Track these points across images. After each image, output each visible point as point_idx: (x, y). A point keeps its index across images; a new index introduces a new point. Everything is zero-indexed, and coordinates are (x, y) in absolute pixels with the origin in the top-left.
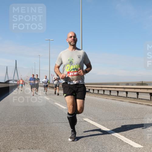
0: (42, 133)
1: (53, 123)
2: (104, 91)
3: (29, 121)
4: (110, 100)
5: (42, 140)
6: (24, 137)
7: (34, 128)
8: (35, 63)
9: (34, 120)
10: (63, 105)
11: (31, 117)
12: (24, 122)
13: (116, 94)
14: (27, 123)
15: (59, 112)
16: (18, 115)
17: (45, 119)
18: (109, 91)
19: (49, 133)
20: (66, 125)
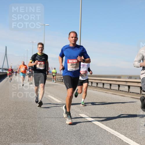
0: (33, 129)
1: (45, 118)
2: (103, 84)
3: (18, 116)
4: (110, 95)
5: (33, 137)
6: (13, 133)
7: (24, 123)
8: (27, 50)
9: (25, 114)
10: (57, 99)
11: (21, 111)
12: (13, 115)
13: (117, 88)
14: (17, 118)
16: (7, 108)
18: (109, 85)
19: (40, 129)
20: (59, 121)
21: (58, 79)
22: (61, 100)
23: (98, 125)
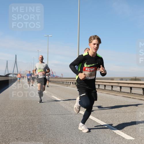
0: (39, 124)
1: (49, 115)
3: (27, 113)
4: (105, 94)
5: (39, 131)
6: (22, 128)
7: (32, 119)
8: (34, 58)
9: (32, 112)
10: (59, 98)
11: (29, 109)
12: (22, 113)
13: (110, 88)
14: (25, 115)
15: (56, 105)
16: (17, 107)
17: (42, 111)
18: (104, 86)
19: (46, 124)
20: (61, 117)
21: (60, 82)
22: (63, 99)
23: (94, 120)
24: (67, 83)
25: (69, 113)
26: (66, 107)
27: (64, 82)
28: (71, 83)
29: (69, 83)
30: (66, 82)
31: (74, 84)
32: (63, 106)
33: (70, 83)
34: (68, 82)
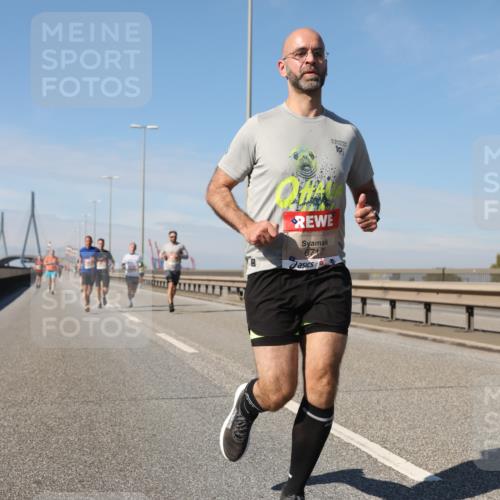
0: (114, 432)
1: (150, 399)
3: (72, 394)
5: (114, 456)
6: (54, 446)
7: (90, 414)
8: (95, 202)
9: (89, 388)
10: (184, 342)
11: (80, 380)
12: (57, 394)
13: (358, 307)
14: (67, 400)
15: (171, 364)
16: (37, 372)
17: (124, 385)
19: (137, 432)
20: (192, 407)
21: (187, 286)
22: (197, 345)
24: (210, 290)
25: (218, 392)
26: (206, 371)
27: (199, 286)
28: (225, 290)
29: (217, 291)
30: (207, 286)
31: (234, 293)
32: (197, 368)
33: (221, 288)
34: (214, 287)
